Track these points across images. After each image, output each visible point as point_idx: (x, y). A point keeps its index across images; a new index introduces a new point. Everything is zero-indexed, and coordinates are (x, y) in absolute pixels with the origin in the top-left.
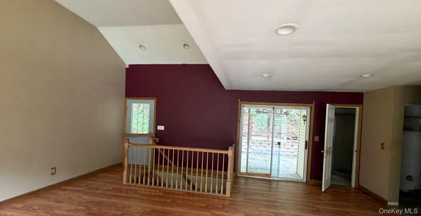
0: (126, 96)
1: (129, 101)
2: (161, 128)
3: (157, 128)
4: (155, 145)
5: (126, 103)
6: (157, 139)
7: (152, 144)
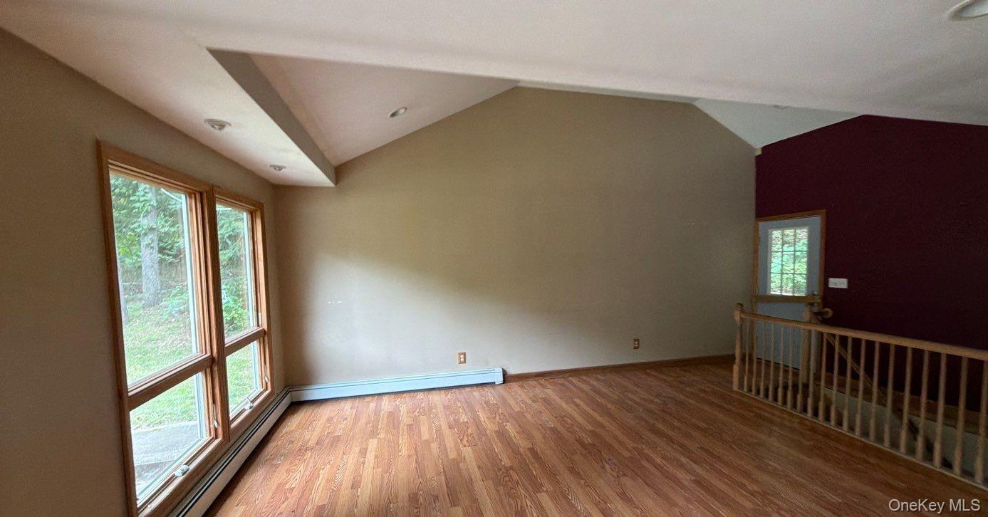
0: (756, 217)
1: (762, 225)
2: (839, 283)
3: (826, 283)
4: (817, 324)
5: (756, 229)
6: (827, 309)
7: (810, 322)
